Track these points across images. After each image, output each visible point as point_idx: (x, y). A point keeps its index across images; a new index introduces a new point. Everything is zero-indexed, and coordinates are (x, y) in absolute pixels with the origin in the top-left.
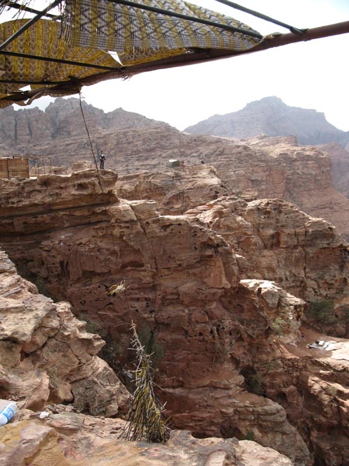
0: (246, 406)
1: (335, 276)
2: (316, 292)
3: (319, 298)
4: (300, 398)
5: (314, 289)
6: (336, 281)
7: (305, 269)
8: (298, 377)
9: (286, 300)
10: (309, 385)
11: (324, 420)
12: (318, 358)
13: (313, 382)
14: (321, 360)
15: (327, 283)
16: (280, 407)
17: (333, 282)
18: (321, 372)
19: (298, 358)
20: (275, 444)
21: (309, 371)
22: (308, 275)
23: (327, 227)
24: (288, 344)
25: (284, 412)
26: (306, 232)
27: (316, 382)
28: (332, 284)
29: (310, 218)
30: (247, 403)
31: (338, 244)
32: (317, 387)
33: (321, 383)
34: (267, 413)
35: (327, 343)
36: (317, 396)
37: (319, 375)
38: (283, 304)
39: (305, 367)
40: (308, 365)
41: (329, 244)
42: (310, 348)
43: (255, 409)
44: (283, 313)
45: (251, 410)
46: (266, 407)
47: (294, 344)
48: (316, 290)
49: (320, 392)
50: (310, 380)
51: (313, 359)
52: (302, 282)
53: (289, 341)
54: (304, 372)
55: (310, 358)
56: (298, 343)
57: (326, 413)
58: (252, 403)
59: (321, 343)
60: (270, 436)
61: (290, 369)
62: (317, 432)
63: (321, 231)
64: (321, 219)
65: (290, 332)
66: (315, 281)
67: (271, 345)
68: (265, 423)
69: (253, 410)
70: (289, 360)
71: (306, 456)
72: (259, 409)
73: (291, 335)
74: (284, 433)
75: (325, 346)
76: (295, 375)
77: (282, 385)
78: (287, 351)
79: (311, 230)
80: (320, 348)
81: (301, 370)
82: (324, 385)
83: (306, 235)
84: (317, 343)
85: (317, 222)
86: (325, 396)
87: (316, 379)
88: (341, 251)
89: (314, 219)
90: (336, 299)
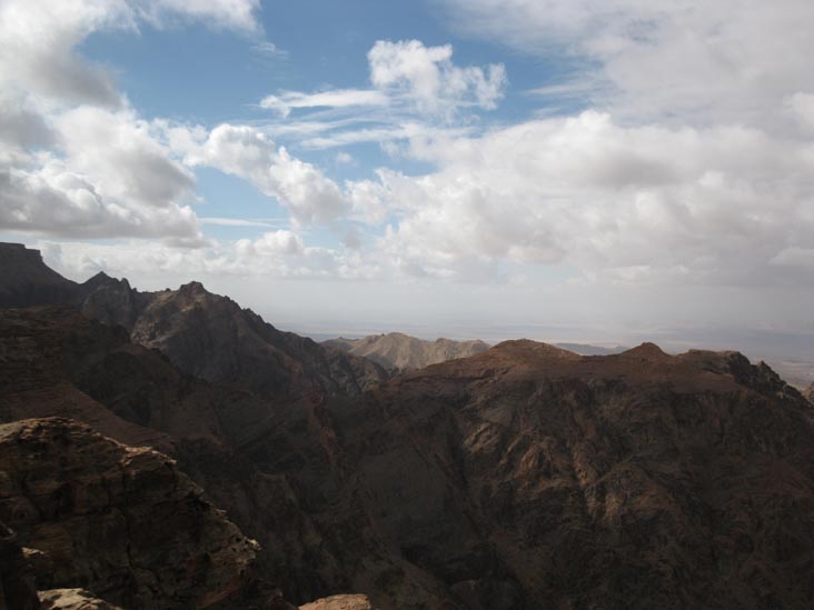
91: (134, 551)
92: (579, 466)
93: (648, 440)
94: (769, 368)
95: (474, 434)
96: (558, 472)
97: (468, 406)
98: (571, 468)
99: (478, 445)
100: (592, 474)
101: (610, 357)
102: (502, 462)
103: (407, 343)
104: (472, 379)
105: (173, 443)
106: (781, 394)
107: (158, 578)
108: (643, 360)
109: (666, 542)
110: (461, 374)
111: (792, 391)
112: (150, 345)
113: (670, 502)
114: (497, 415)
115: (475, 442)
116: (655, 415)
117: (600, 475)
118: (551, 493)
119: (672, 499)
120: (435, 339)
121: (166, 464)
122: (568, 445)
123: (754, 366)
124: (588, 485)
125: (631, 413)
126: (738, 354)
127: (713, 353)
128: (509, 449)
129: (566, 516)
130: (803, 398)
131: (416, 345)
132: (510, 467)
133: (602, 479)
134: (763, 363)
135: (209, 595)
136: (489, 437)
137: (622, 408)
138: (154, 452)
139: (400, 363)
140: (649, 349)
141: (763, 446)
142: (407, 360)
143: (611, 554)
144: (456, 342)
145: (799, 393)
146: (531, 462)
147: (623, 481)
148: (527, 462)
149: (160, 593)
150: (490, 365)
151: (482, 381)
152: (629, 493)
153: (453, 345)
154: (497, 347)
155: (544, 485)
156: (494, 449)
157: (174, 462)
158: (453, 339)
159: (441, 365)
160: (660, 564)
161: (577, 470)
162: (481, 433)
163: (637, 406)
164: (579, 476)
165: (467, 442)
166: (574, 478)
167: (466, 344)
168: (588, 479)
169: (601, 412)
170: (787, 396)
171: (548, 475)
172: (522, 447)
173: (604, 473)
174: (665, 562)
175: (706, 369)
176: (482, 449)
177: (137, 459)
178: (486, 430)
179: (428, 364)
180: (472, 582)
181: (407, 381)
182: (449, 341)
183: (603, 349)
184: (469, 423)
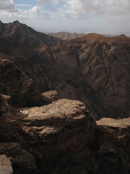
0: (3, 149)
1: (17, 83)
2: (11, 91)
3: (13, 93)
4: (21, 137)
5: (10, 90)
6: (18, 85)
7: (4, 82)
8: (17, 129)
9: (3, 98)
10: (23, 130)
11: (33, 142)
12: (24, 118)
13: (25, 129)
14: (25, 119)
15: (14, 86)
16: (17, 144)
17: (16, 85)
18: (26, 124)
19: (15, 121)
20: (21, 160)
21: (22, 125)
22: (6, 84)
23: (10, 63)
24: (9, 116)
25: (19, 146)
26: (2, 66)
27: (26, 128)
28: (16, 86)
29: (2, 60)
30: (3, 147)
31: (16, 69)
32: (27, 130)
33: (28, 128)
34: (13, 149)
35: (23, 111)
36: (28, 134)
37: (26, 125)
38: (2, 100)
39: (19, 124)
40: (20, 123)
41: (12, 70)
42: (18, 115)
43: (8, 149)
44: (3, 103)
45: (6, 150)
46: (12, 146)
47: (11, 115)
48: (11, 90)
49: (29, 132)
50: (23, 129)
51: (22, 120)
52: (4, 88)
53: (8, 115)
54: (19, 126)
55: (20, 119)
56: (12, 115)
57: (34, 139)
58: (5, 147)
59: (21, 112)
60: (17, 157)
61: (13, 126)
62: (31, 148)
63: (8, 65)
64: (6, 60)
65: (8, 111)
66: (9, 86)
67: (3, 119)
68: (13, 153)
69: (7, 150)
70: (12, 123)
71: (34, 159)
72: (9, 148)
73: (9, 112)
74: (22, 154)
75: (23, 113)
76: (16, 128)
77: (13, 134)
78: (10, 119)
79: (4, 65)
80: (22, 114)
81: (18, 125)
82: (30, 129)
83: (2, 68)
84: (20, 112)
85: (5, 61)
86: (31, 133)
87: (25, 127)
88: (16, 72)
89: (4, 60)
90: (19, 92)
91: (5, 82)
92: (105, 62)
93: (121, 57)
95: (82, 55)
96: (101, 64)
97: (81, 49)
98: (104, 63)
99: (83, 57)
100: (108, 64)
101: (113, 37)
102: (88, 61)
103: (67, 34)
104: (81, 42)
105: (14, 58)
107: (11, 88)
108: (121, 38)
109: (124, 80)
110: (79, 41)
112: (8, 36)
113: (126, 71)
114: (87, 50)
115: (82, 57)
116: (123, 51)
117: (110, 64)
118: (99, 69)
119: (126, 70)
120: (73, 33)
121: (11, 63)
122: (103, 57)
124: (107, 67)
125: (118, 51)
128: (90, 58)
129: (102, 73)
131: (69, 34)
132: (90, 63)
133: (111, 66)
135: (22, 91)
136: (85, 56)
137: (116, 49)
138: (8, 60)
139: (65, 39)
140: (123, 36)
142: (67, 38)
143: (112, 82)
144: (78, 34)
146: (95, 61)
147: (115, 66)
148: (94, 61)
149: (12, 91)
150: (86, 39)
151: (84, 43)
152: (116, 69)
153: (77, 34)
154: (87, 35)
155: (98, 67)
156: (86, 58)
157: (12, 62)
158: (77, 33)
159: (75, 39)
160: (123, 84)
162: (83, 55)
163: (119, 49)
164: (106, 65)
165: (80, 57)
166: (104, 65)
167: (80, 34)
169: (111, 50)
171: (98, 64)
172: (93, 58)
173: (111, 64)
174: (124, 84)
176: (84, 58)
177: (4, 62)
178: (85, 54)
179: (72, 39)
180: (81, 88)
181: (67, 43)
182: (76, 33)
183: (112, 35)
184: (81, 52)
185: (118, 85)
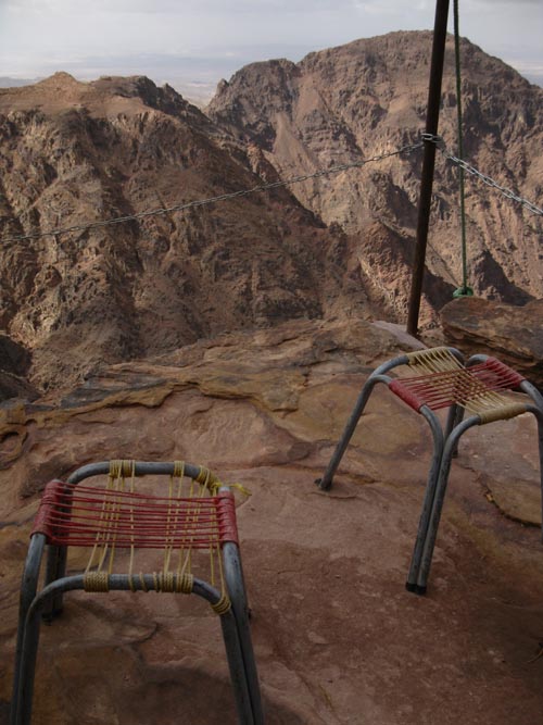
92: (11, 195)
94: (173, 90)
98: (4, 198)
100: (25, 201)
101: (26, 88)
106: (184, 113)
108: (58, 89)
111: (194, 109)
113: (97, 217)
116: (74, 140)
117: (32, 201)
123: (159, 89)
124: (22, 211)
125: (52, 141)
126: (146, 79)
127: (123, 78)
130: (203, 115)
133: (35, 204)
134: (167, 85)
137: (44, 137)
140: (62, 77)
141: (171, 160)
143: (52, 271)
145: (199, 111)
147: (53, 204)
152: (59, 214)
160: (95, 271)
161: (10, 199)
163: (58, 133)
164: (13, 205)
166: (8, 207)
168: (21, 206)
169: (25, 142)
170: (190, 114)
173: (35, 199)
174: (99, 269)
175: (117, 94)
183: (22, 80)
185: (79, 279)
